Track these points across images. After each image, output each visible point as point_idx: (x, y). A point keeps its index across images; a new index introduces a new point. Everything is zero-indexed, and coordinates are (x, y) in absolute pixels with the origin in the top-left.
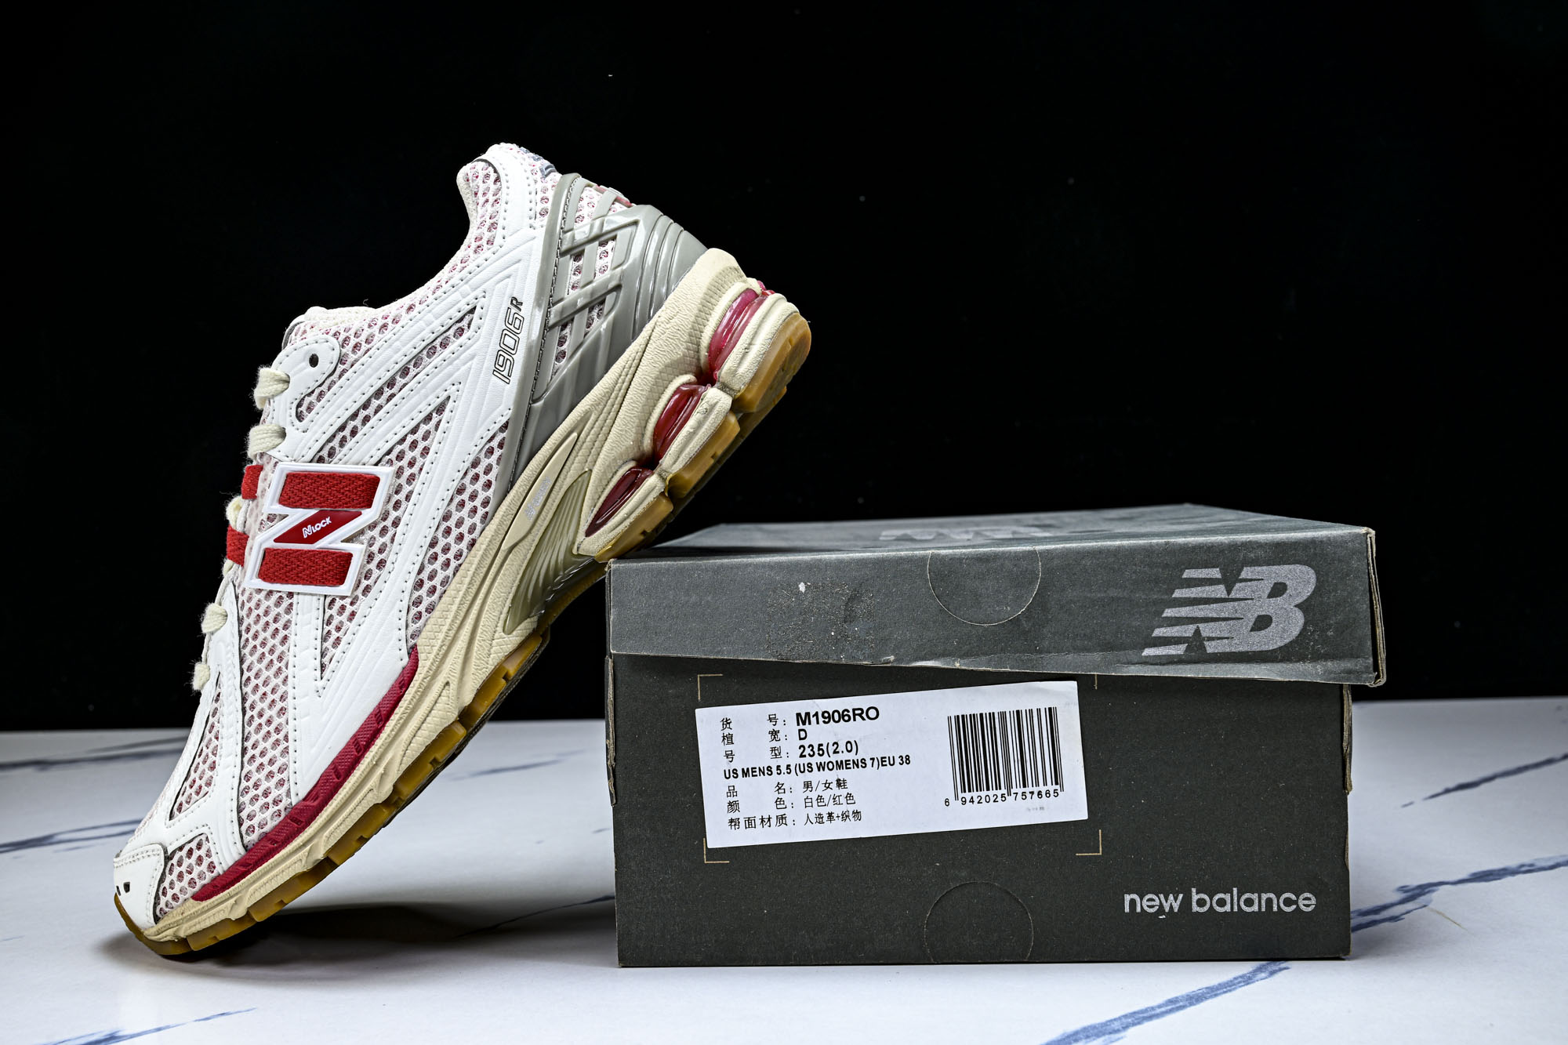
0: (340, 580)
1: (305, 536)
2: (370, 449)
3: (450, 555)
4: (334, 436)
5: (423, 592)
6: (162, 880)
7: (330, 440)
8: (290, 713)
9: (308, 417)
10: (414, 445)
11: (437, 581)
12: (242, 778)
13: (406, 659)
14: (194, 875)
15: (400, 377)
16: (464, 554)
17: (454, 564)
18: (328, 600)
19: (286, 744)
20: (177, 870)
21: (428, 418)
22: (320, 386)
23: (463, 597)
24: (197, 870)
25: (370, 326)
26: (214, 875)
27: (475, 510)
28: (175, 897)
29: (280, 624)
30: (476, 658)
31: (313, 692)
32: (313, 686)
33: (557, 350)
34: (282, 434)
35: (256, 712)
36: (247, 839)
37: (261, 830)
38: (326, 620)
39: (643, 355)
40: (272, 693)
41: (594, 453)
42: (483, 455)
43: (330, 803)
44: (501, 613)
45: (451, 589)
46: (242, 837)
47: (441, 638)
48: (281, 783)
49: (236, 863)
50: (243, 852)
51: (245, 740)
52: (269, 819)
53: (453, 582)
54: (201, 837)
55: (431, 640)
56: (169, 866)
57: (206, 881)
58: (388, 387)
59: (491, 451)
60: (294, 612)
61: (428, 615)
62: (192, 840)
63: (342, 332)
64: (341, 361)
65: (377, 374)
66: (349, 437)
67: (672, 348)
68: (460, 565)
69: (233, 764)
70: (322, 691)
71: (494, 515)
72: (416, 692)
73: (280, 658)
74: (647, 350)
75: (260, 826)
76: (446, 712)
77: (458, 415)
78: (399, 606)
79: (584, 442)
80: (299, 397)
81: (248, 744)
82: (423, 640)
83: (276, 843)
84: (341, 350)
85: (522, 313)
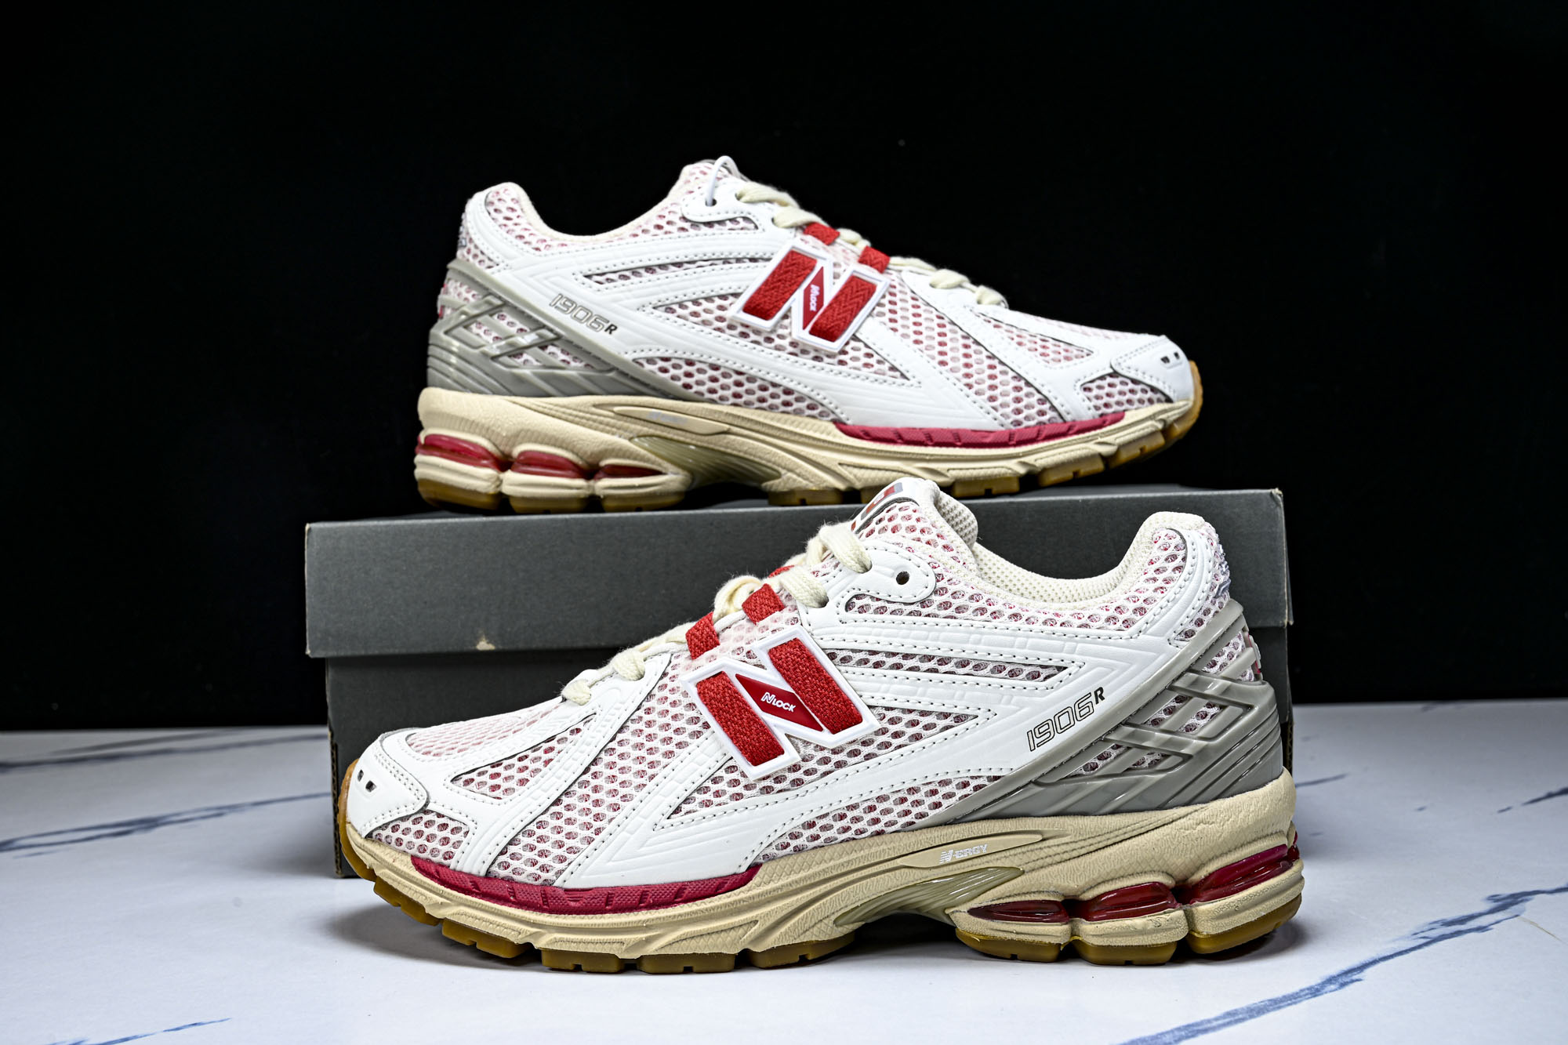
0: (756, 760)
1: (763, 700)
2: (878, 691)
3: (855, 827)
4: (859, 650)
5: (807, 833)
6: (402, 820)
7: (854, 650)
8: (619, 816)
9: (853, 614)
10: (914, 723)
11: (824, 835)
12: (537, 820)
13: (743, 869)
14: (430, 846)
15: (956, 664)
16: (866, 835)
18: (731, 763)
19: (594, 835)
20: (421, 826)
21: (946, 716)
22: (888, 602)
24: (435, 844)
25: (972, 598)
26: (444, 863)
27: (907, 813)
28: (399, 841)
29: (677, 738)
30: (794, 924)
31: (650, 821)
32: (656, 816)
33: (1093, 760)
34: (823, 603)
35: (594, 782)
36: (495, 868)
37: (511, 875)
38: (714, 776)
39: (1153, 830)
40: (620, 784)
41: (1040, 863)
42: (955, 783)
43: (582, 916)
44: (846, 906)
45: (828, 852)
46: (493, 863)
47: (784, 881)
48: (562, 860)
49: (469, 875)
50: (483, 873)
51: (566, 793)
52: (526, 873)
53: (835, 846)
54: (462, 826)
55: (775, 875)
56: (418, 816)
57: (434, 859)
58: (938, 661)
59: (965, 785)
60: (696, 741)
61: (792, 852)
62: (453, 820)
63: (946, 579)
64: (923, 603)
65: (940, 644)
66: (870, 664)
67: (1181, 848)
68: (854, 839)
69: (539, 802)
70: (658, 827)
71: (917, 830)
72: (726, 905)
73: (652, 765)
74: (1160, 829)
75: (515, 871)
76: (733, 943)
77: (968, 737)
78: (779, 826)
79: (1041, 849)
80: (863, 591)
81: (566, 800)
82: (769, 868)
83: (514, 896)
84: (931, 594)
85: (1095, 706)
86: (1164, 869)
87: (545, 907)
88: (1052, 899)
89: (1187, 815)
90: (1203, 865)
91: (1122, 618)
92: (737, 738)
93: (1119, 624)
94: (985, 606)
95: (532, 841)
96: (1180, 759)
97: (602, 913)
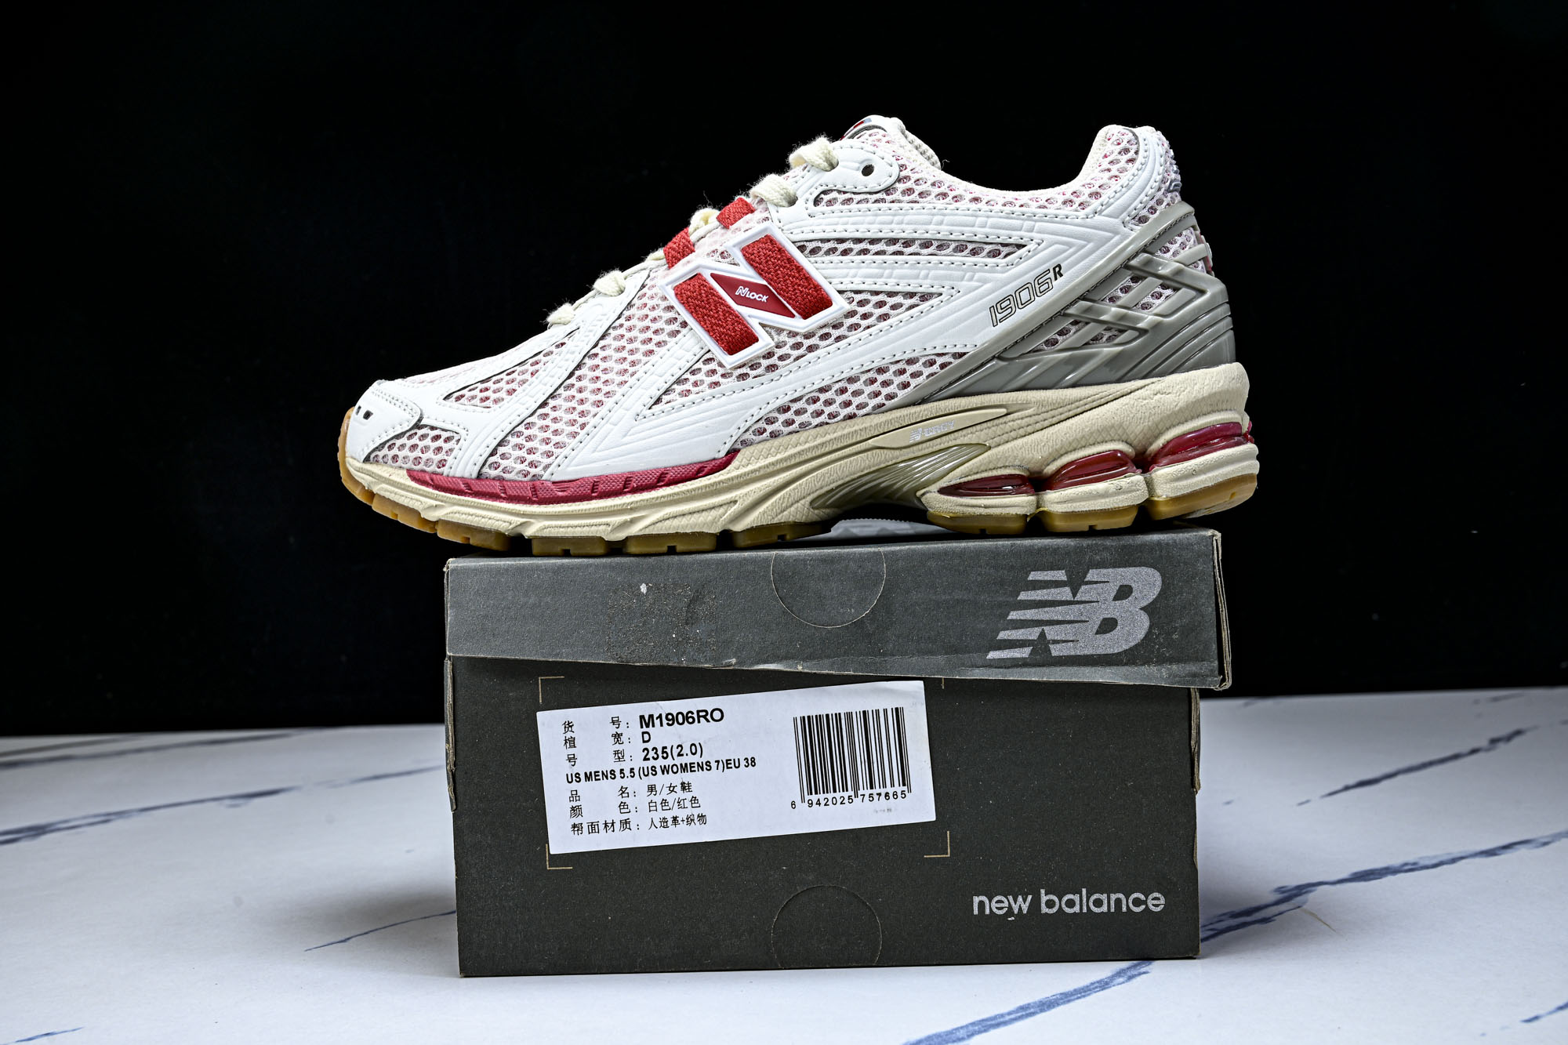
0: (732, 350)
1: (737, 294)
2: (846, 276)
3: (828, 410)
4: (829, 240)
5: (782, 417)
6: (398, 437)
7: (823, 241)
8: (603, 411)
9: (822, 207)
10: (881, 304)
11: (799, 420)
12: (525, 422)
13: (722, 454)
14: (425, 457)
15: (920, 245)
16: (839, 418)
17: (823, 418)
18: (708, 356)
19: (579, 430)
20: (415, 440)
21: (912, 295)
22: (854, 193)
23: (806, 449)
24: (430, 454)
25: (933, 184)
26: (439, 470)
27: (877, 394)
28: (395, 458)
29: (656, 338)
30: (772, 504)
31: (633, 412)
32: (638, 407)
33: (1051, 335)
34: (792, 201)
35: (578, 385)
36: (486, 470)
37: (502, 474)
38: (693, 368)
39: (1112, 401)
40: (603, 383)
41: (1005, 437)
42: (923, 360)
43: (570, 504)
44: (821, 488)
45: (803, 435)
46: (484, 465)
47: (762, 463)
48: (549, 454)
49: (462, 478)
50: (474, 475)
51: (552, 396)
52: (516, 471)
53: (810, 431)
54: (455, 435)
55: (753, 458)
56: (413, 432)
57: (427, 469)
58: (903, 244)
59: (932, 363)
60: (674, 340)
61: (769, 438)
62: (446, 431)
63: (909, 169)
64: (888, 190)
65: (904, 226)
66: (838, 252)
67: (1139, 417)
68: (827, 423)
69: (527, 406)
70: (640, 417)
71: (886, 412)
72: (706, 486)
73: (633, 364)
74: (1119, 400)
75: (504, 471)
76: (714, 522)
77: (934, 314)
78: (755, 410)
79: (1005, 423)
80: (831, 186)
81: (552, 403)
82: (748, 452)
83: (505, 493)
84: (895, 182)
85: (1054, 283)
86: (1123, 438)
87: (534, 499)
88: (1017, 472)
89: (1145, 386)
90: (1161, 434)
91: (1078, 201)
92: (714, 330)
93: (1075, 206)
94: (947, 191)
95: (521, 440)
96: (1136, 334)
97: (588, 500)
